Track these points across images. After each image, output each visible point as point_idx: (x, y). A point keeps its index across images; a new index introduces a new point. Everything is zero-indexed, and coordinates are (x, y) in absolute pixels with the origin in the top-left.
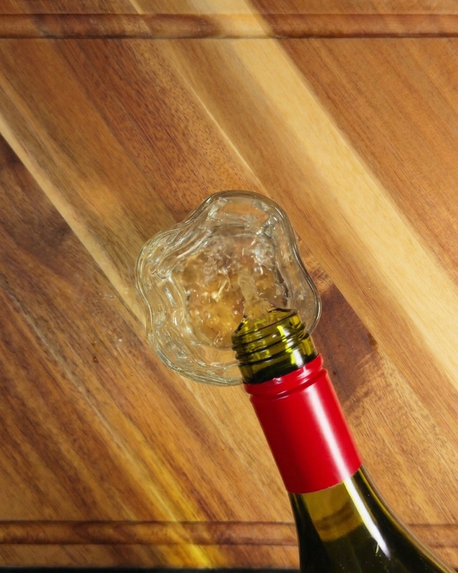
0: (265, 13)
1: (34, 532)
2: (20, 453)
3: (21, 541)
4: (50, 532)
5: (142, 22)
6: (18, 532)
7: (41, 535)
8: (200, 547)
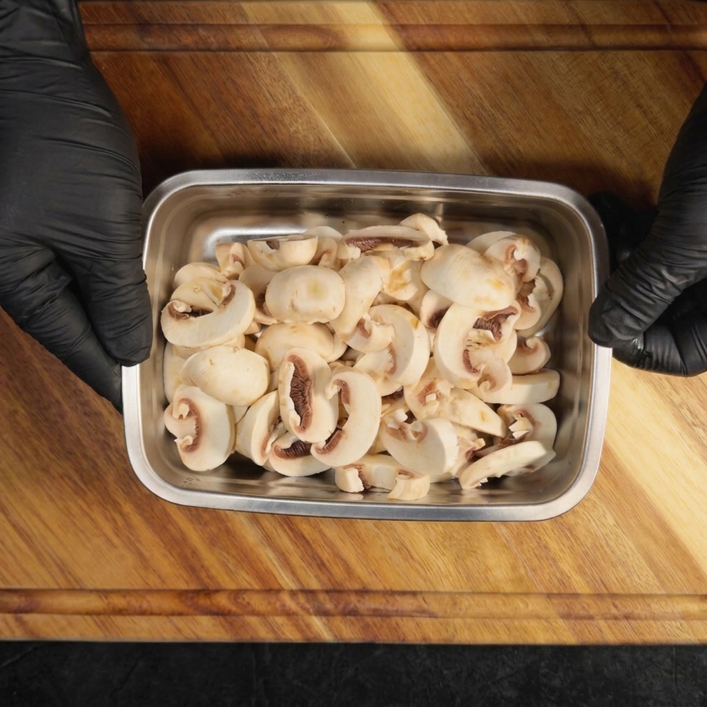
0: (395, 23)
1: (135, 602)
2: (121, 514)
3: (120, 612)
4: (155, 602)
5: (257, 31)
6: (119, 602)
7: (145, 605)
8: (321, 619)
